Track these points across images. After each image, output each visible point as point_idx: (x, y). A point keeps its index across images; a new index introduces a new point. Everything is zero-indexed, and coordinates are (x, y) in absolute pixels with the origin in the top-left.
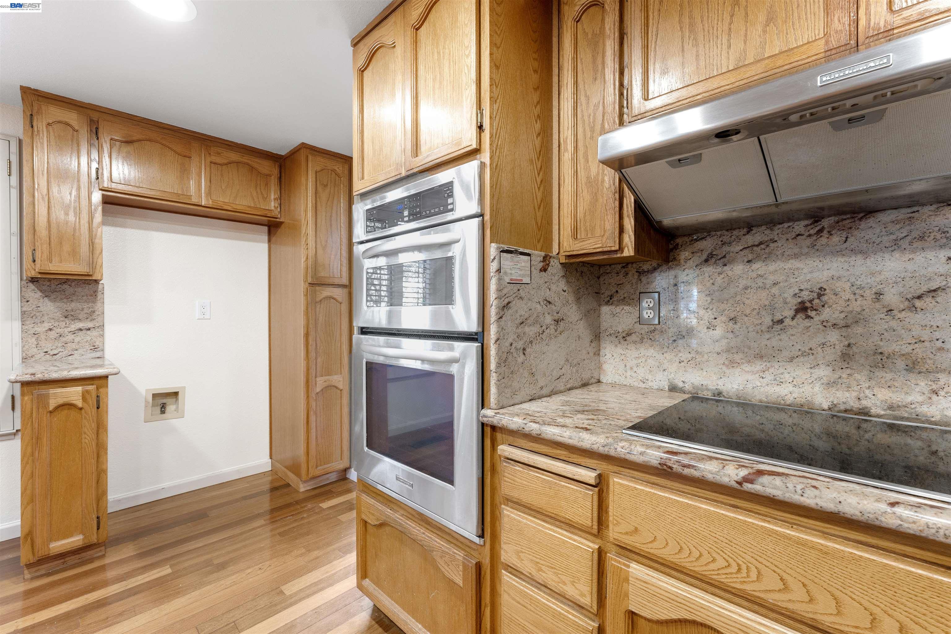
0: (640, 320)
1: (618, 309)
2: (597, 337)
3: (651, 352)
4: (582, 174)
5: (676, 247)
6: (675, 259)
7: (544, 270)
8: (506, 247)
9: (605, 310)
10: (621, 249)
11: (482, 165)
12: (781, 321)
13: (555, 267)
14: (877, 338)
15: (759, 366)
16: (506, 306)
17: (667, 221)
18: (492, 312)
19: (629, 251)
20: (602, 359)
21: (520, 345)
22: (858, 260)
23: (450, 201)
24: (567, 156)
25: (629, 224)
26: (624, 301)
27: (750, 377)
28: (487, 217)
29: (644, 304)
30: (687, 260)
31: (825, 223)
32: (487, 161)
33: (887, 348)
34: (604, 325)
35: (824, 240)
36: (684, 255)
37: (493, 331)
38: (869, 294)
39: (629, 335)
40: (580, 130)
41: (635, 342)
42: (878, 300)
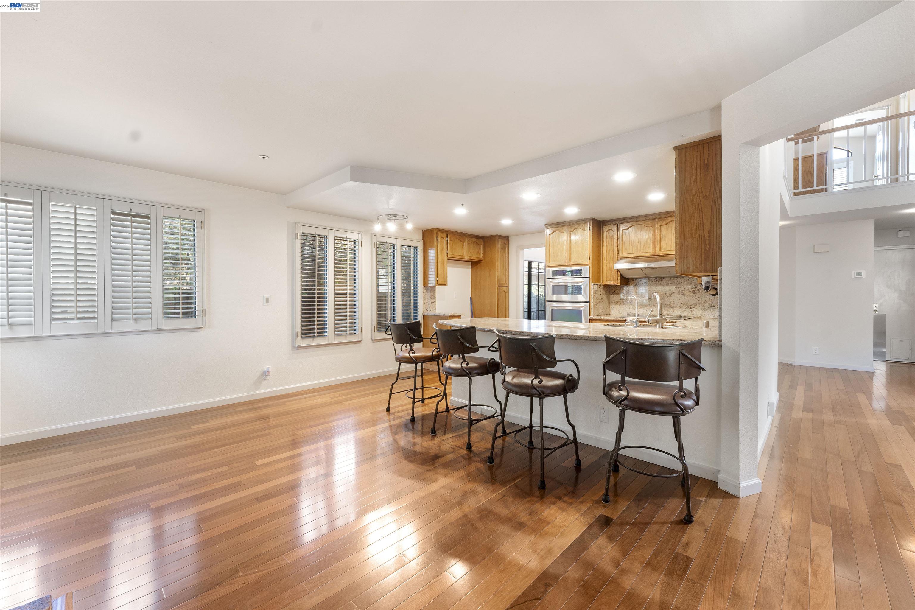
0: (620, 299)
1: (615, 296)
2: (609, 303)
3: (623, 306)
4: (608, 266)
5: (629, 282)
6: (628, 284)
7: (600, 287)
8: (594, 283)
9: (612, 296)
10: (617, 283)
11: (590, 267)
12: (650, 299)
13: (602, 287)
14: (665, 302)
15: (647, 308)
16: (594, 296)
17: (627, 277)
18: (592, 297)
19: (619, 284)
20: (611, 309)
21: (596, 304)
22: (662, 287)
23: (581, 273)
24: (605, 262)
25: (619, 278)
26: (616, 294)
27: (644, 311)
28: (591, 277)
29: (621, 295)
30: (631, 285)
31: (658, 279)
32: (591, 266)
33: (667, 303)
34: (611, 300)
35: (657, 282)
36: (631, 283)
37: (592, 301)
38: (664, 293)
39: (618, 302)
40: (608, 256)
41: (619, 304)
42: (665, 294)
